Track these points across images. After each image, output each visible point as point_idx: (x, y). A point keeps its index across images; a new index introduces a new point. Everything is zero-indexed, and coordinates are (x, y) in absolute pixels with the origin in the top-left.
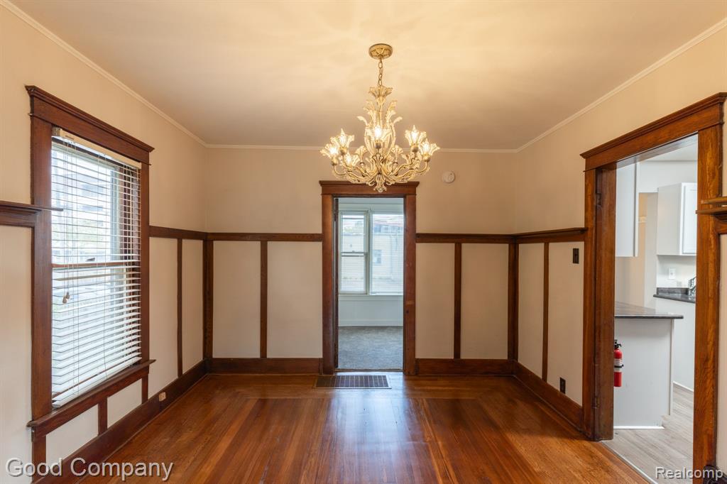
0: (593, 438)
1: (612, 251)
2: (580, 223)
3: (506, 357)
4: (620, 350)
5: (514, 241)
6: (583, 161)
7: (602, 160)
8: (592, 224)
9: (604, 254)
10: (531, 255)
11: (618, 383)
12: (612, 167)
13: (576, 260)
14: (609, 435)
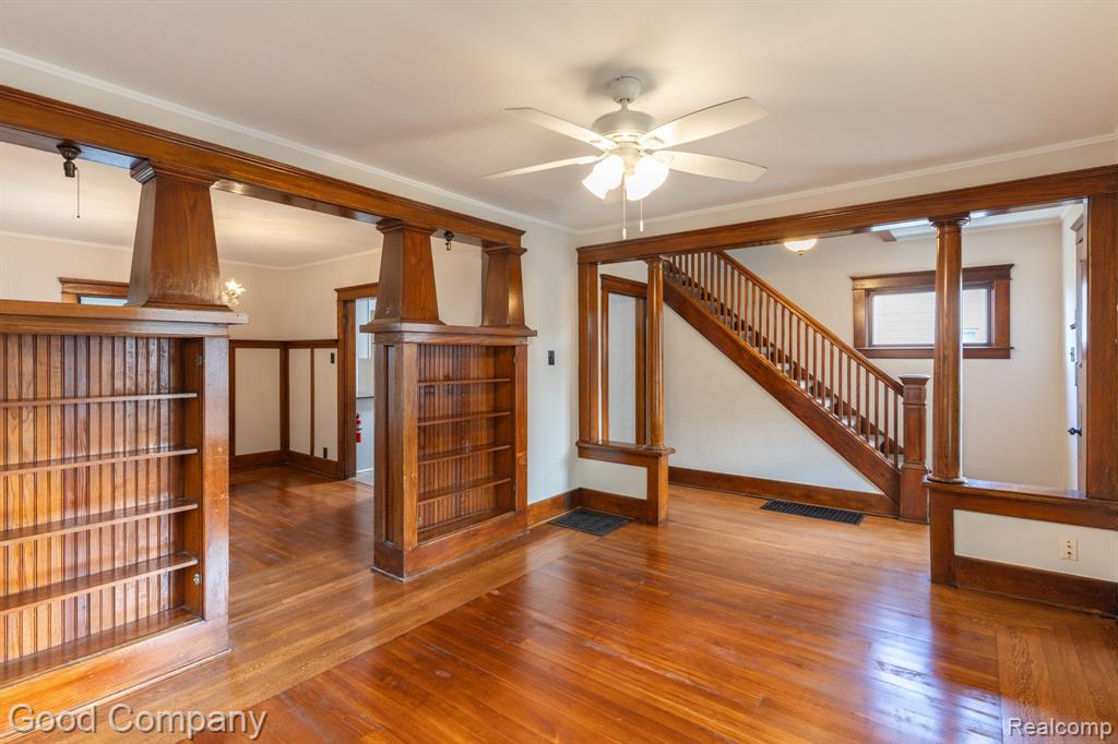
0: (345, 478)
1: (354, 355)
2: (334, 336)
3: (278, 448)
4: (360, 418)
5: (285, 347)
6: (336, 294)
7: (347, 296)
8: (341, 337)
9: (349, 357)
10: (299, 358)
11: (359, 441)
12: (353, 301)
13: (333, 362)
14: (354, 474)
